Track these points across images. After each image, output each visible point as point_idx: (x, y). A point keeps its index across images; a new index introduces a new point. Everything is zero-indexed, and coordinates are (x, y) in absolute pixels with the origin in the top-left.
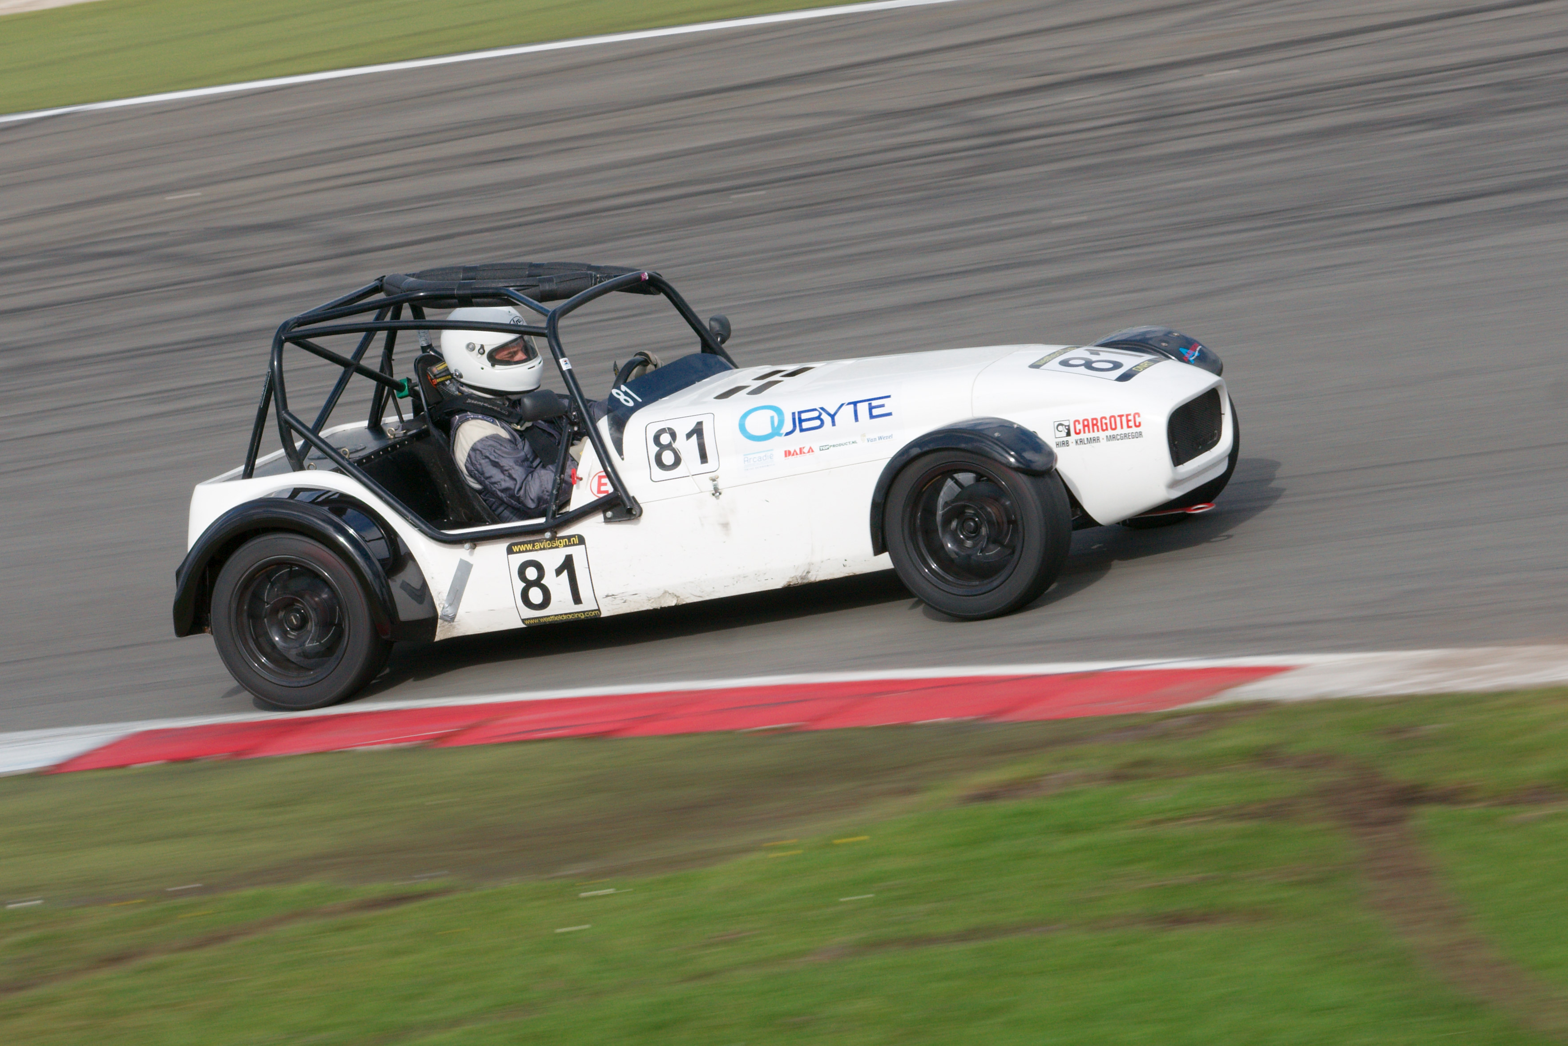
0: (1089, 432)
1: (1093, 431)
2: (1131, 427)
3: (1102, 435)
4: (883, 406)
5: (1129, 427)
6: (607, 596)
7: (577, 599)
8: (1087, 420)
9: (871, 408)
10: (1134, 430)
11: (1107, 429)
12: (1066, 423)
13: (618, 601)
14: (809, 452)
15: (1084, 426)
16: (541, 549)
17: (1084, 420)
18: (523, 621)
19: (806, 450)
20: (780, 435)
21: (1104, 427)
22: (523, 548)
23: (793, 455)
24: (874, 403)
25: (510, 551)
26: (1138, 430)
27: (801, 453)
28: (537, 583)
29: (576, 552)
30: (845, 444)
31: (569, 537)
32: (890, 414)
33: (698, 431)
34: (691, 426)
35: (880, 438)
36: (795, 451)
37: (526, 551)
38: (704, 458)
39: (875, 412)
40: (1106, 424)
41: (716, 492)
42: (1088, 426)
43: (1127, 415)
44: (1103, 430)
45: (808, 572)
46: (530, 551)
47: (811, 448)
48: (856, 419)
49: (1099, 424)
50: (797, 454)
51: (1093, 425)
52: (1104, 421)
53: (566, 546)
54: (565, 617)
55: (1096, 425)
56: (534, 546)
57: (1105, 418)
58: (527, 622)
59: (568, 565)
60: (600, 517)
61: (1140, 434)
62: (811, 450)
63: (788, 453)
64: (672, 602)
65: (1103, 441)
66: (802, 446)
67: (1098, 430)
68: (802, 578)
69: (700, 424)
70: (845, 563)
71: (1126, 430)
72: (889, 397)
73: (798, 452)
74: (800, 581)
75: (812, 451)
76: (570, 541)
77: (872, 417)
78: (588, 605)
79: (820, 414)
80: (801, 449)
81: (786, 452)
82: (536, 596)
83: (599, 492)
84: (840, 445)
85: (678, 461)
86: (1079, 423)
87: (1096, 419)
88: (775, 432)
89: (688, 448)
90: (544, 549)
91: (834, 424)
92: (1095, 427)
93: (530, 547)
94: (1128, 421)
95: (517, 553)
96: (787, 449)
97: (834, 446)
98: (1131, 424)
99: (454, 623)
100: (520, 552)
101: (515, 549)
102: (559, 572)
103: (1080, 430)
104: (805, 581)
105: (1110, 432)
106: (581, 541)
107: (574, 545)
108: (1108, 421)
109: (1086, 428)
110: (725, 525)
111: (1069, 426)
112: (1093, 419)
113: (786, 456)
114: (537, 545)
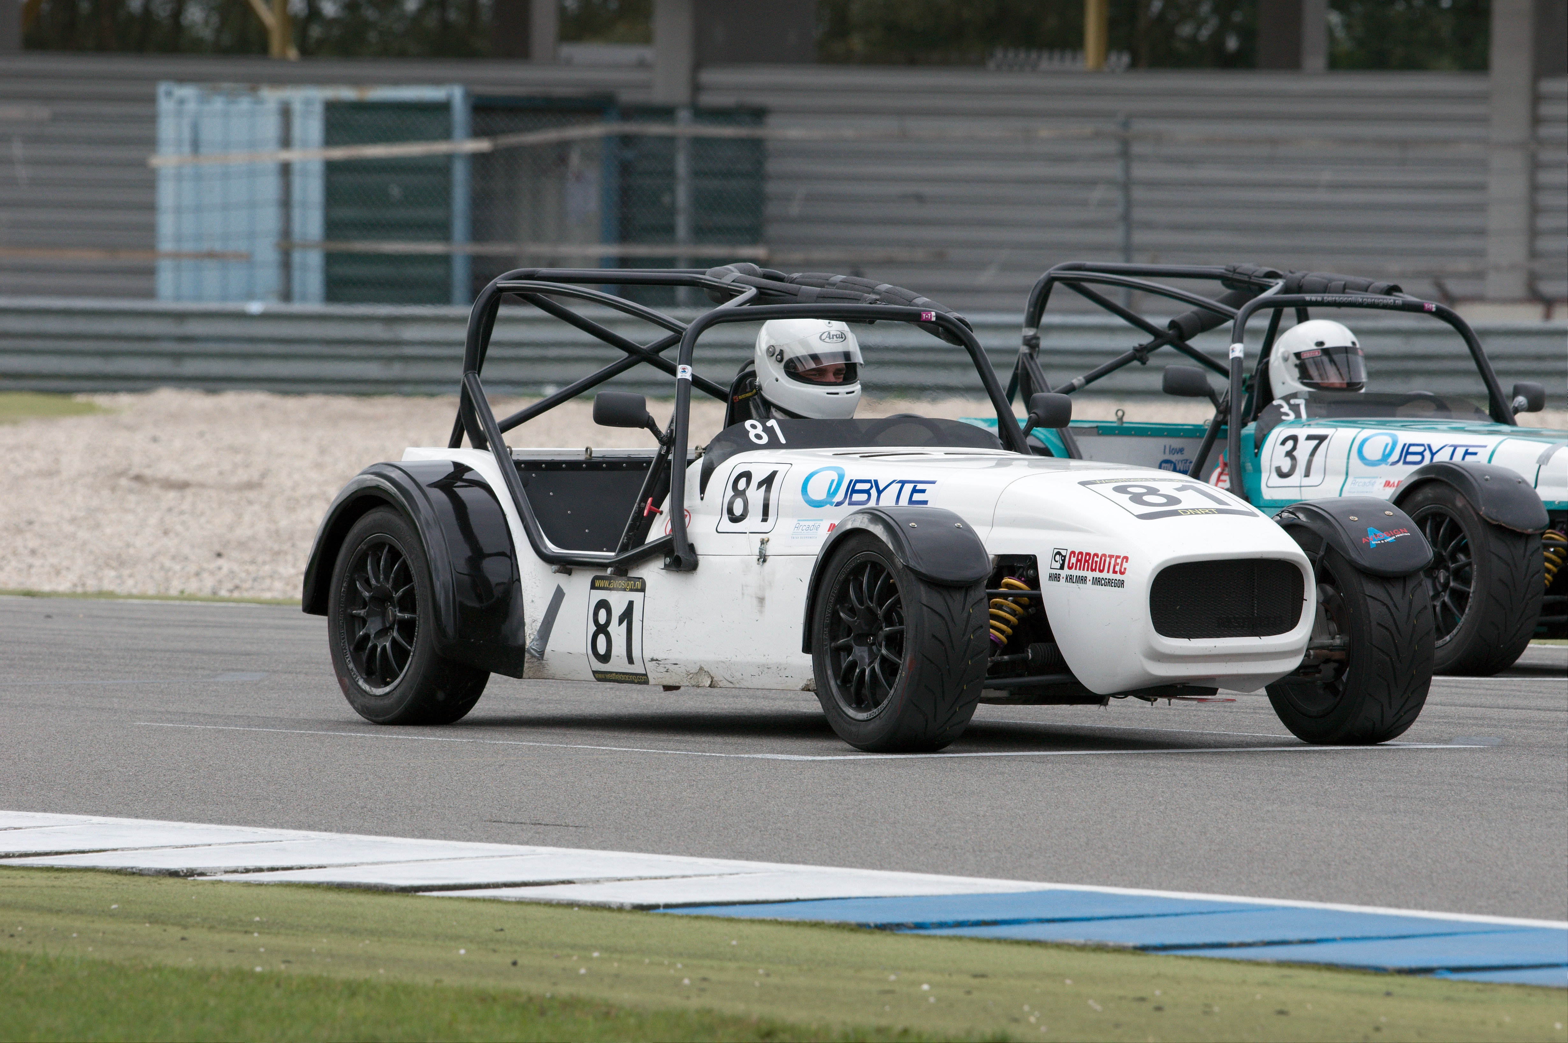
0: (1080, 568)
1: (1084, 569)
3: (1090, 575)
4: (924, 491)
6: (652, 659)
7: (630, 658)
8: (1082, 554)
9: (912, 491)
10: (1118, 576)
12: (1064, 554)
13: (661, 668)
15: (1078, 560)
16: (615, 589)
17: (1079, 553)
18: (594, 673)
20: (832, 504)
21: (1094, 566)
22: (602, 583)
24: (918, 486)
25: (592, 585)
26: (1123, 578)
28: (605, 628)
29: (637, 599)
31: (636, 580)
32: (925, 503)
33: (769, 481)
34: (766, 474)
37: (604, 588)
38: (765, 515)
39: (914, 497)
40: (1096, 562)
41: (763, 558)
42: (1081, 561)
43: (1117, 557)
44: (1092, 570)
46: (607, 588)
48: (897, 502)
49: (1090, 562)
51: (1086, 561)
52: (1096, 559)
53: (631, 589)
54: (623, 677)
55: (1088, 561)
57: (1098, 555)
58: (596, 675)
59: (629, 613)
60: (661, 561)
61: (1121, 584)
63: (832, 528)
65: (1089, 583)
67: (1088, 569)
69: (772, 474)
71: (1111, 576)
72: (934, 482)
76: (635, 585)
77: (909, 502)
78: (637, 664)
79: (871, 488)
81: (831, 526)
82: (602, 644)
85: (744, 513)
86: (1075, 556)
87: (1090, 555)
88: (829, 499)
89: (756, 499)
91: (877, 503)
92: (1086, 564)
93: (608, 584)
94: (1116, 564)
96: (833, 523)
98: (1118, 568)
99: (543, 662)
100: (599, 588)
102: (621, 619)
103: (1073, 564)
105: (1097, 574)
106: (643, 586)
107: (637, 590)
108: (1098, 560)
109: (1079, 564)
111: (1065, 557)
112: (1087, 554)
113: (829, 530)
114: (612, 583)
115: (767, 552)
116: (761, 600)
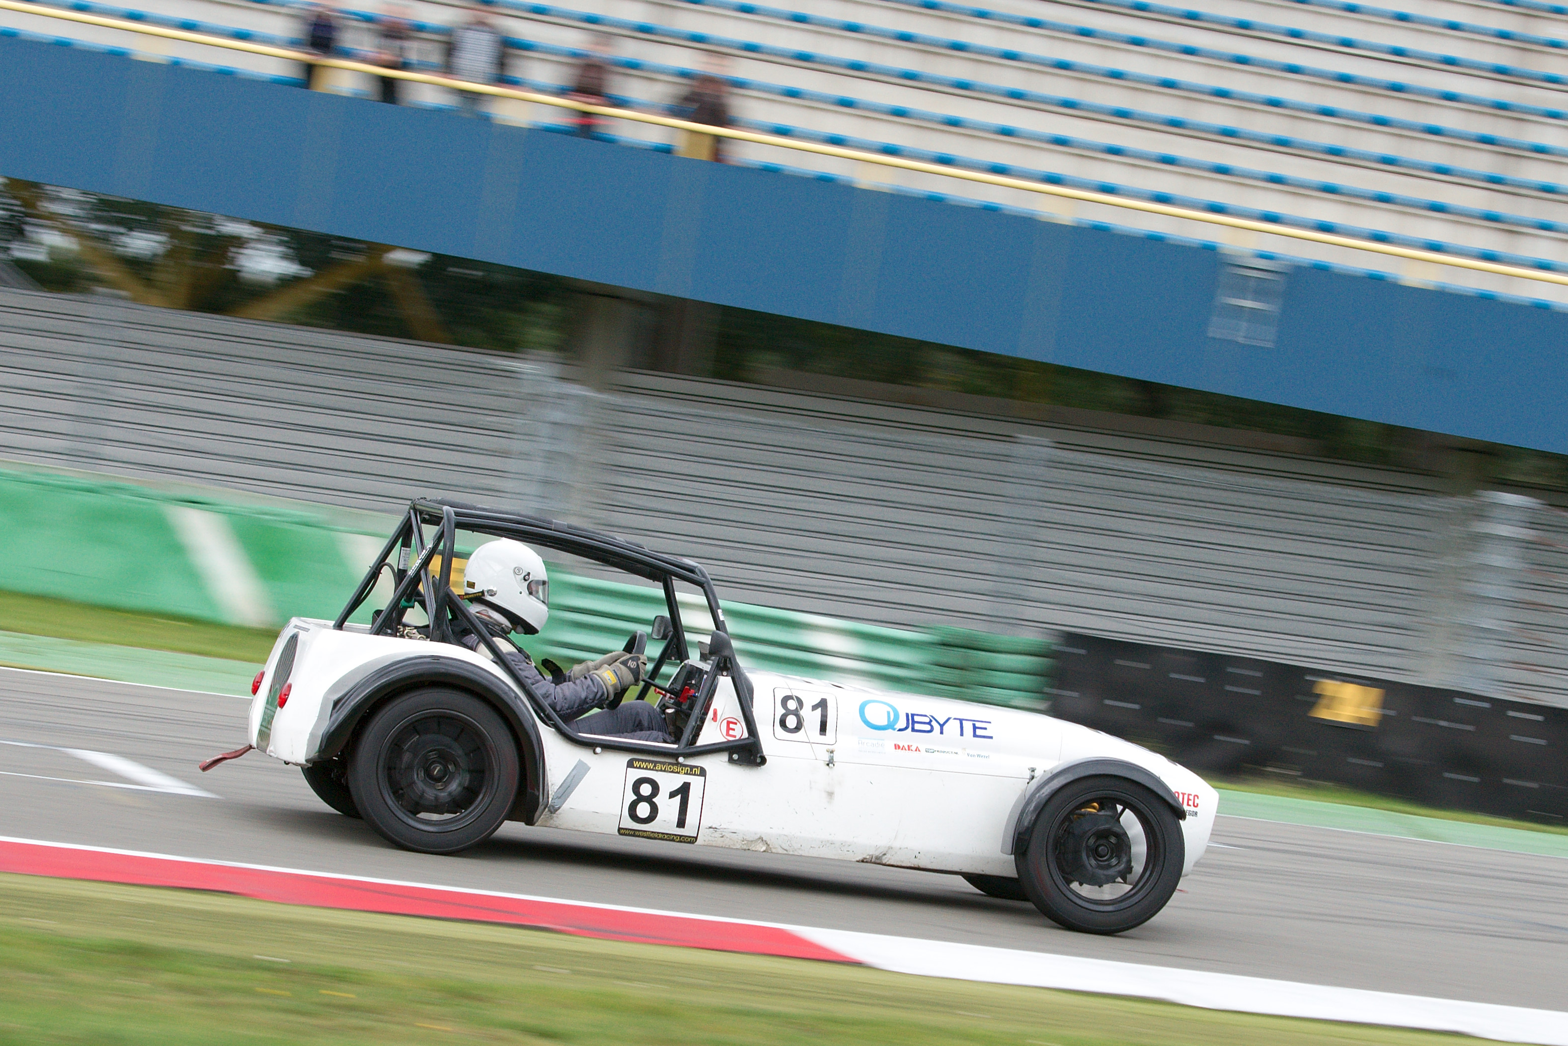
2: (1190, 805)
4: (985, 729)
6: (710, 828)
7: (681, 823)
9: (975, 728)
10: (1192, 808)
13: (717, 835)
14: (916, 750)
16: (661, 770)
18: (620, 829)
19: (914, 748)
20: (894, 729)
22: (644, 765)
23: (902, 749)
25: (630, 764)
26: (1195, 809)
27: (909, 749)
28: (649, 799)
29: (696, 782)
30: (948, 752)
31: (692, 767)
32: (991, 738)
33: (822, 704)
34: (817, 701)
35: (978, 756)
36: (904, 746)
37: (646, 769)
38: (824, 730)
39: (979, 732)
41: (830, 763)
43: (1189, 795)
45: (885, 854)
46: (650, 769)
48: (962, 734)
50: (905, 750)
53: (687, 774)
54: (660, 836)
56: (655, 766)
58: (622, 831)
59: (684, 791)
60: (724, 757)
61: (1196, 814)
62: (917, 749)
63: (897, 747)
64: (762, 848)
66: (910, 744)
68: (877, 858)
69: (826, 700)
72: (990, 722)
73: (907, 748)
74: (874, 860)
75: (919, 751)
76: (691, 770)
77: (975, 735)
78: (689, 830)
79: (931, 721)
80: (908, 746)
81: (895, 745)
82: (643, 810)
83: (728, 734)
84: (944, 752)
85: (798, 728)
88: (890, 726)
89: (812, 719)
90: (665, 771)
91: (942, 733)
93: (651, 766)
94: (1189, 800)
95: (636, 768)
96: (897, 743)
97: (938, 751)
98: (1191, 803)
100: (640, 768)
101: (636, 764)
102: (672, 795)
106: (703, 773)
107: (695, 775)
114: (659, 767)
115: (835, 760)
116: (831, 794)
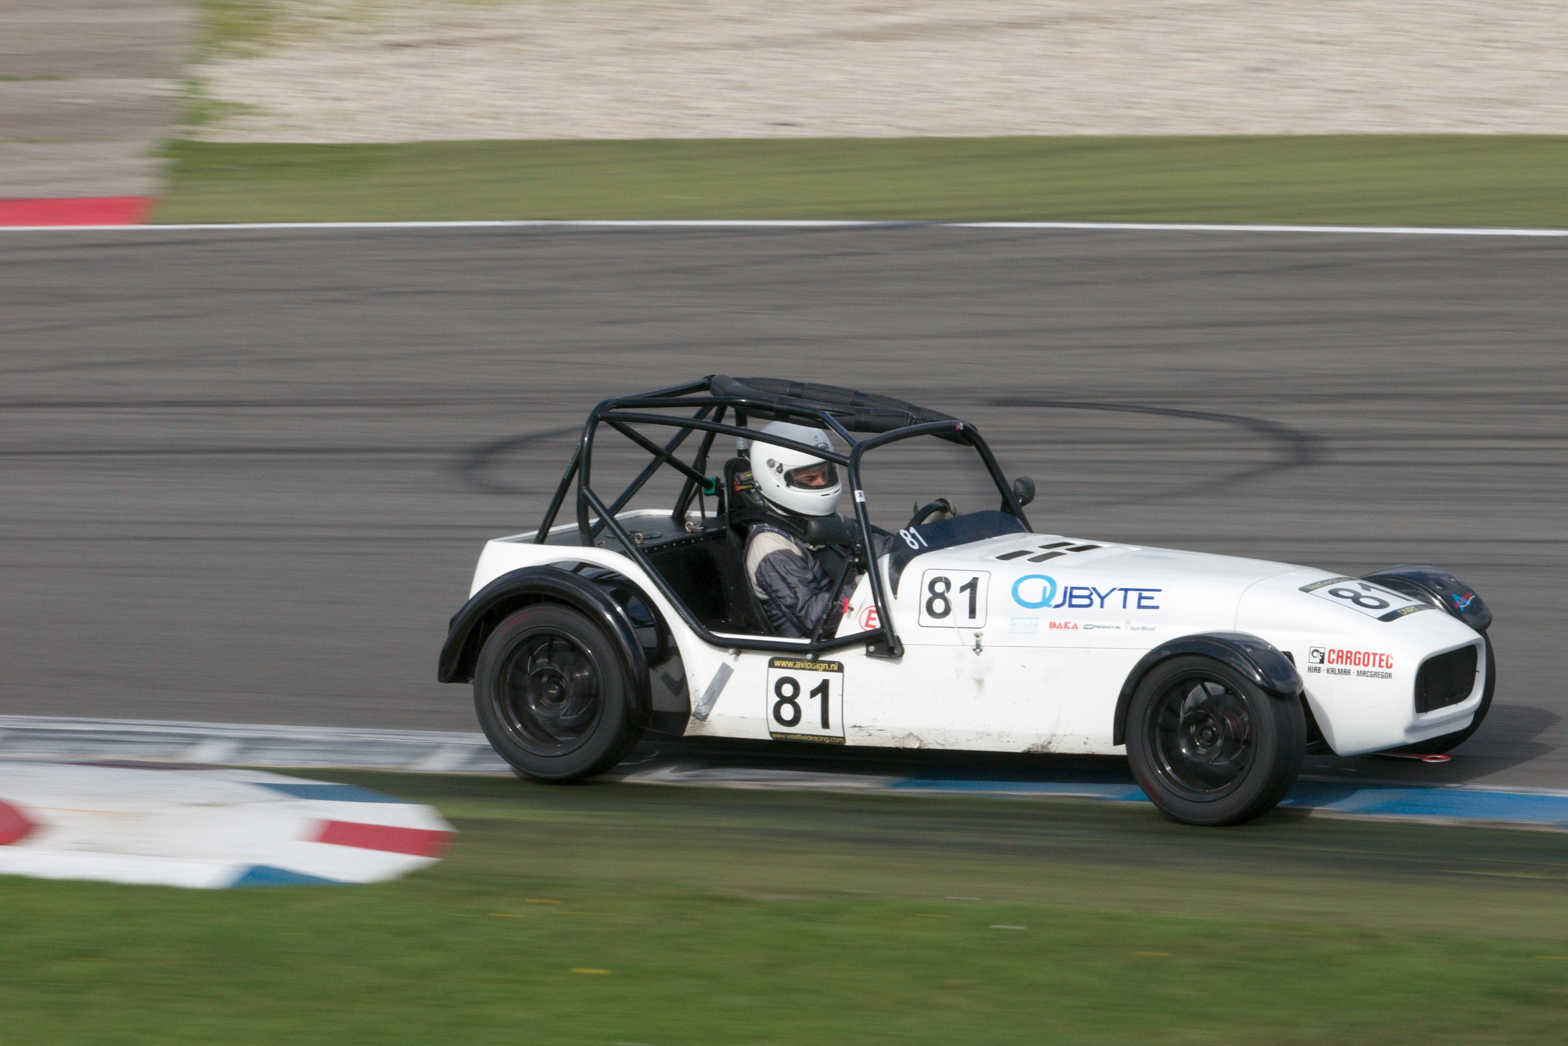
0: (1342, 663)
1: (1346, 663)
2: (1382, 667)
3: (1354, 668)
4: (1152, 598)
5: (1380, 666)
6: (855, 726)
7: (825, 724)
8: (1342, 651)
9: (1141, 598)
10: (1385, 670)
11: (1359, 664)
12: (1322, 651)
13: (863, 733)
14: (1073, 628)
15: (1338, 657)
16: (801, 669)
17: (1339, 651)
18: (771, 733)
19: (1070, 626)
20: (1049, 606)
21: (1357, 662)
22: (784, 664)
23: (1057, 628)
24: (1145, 594)
25: (771, 664)
26: (1388, 671)
27: (1065, 627)
28: (791, 700)
29: (834, 678)
30: (1109, 627)
31: (830, 663)
32: (1157, 607)
33: (972, 586)
34: (967, 580)
35: (1143, 628)
36: (1060, 624)
37: (787, 668)
38: (972, 613)
39: (1144, 602)
40: (1359, 659)
41: (978, 648)
42: (1342, 657)
43: (1381, 655)
44: (1355, 664)
45: (1050, 743)
46: (790, 668)
47: (1075, 624)
48: (1125, 606)
49: (1353, 658)
50: (1061, 628)
51: (1347, 657)
52: (1358, 655)
53: (825, 670)
54: (811, 738)
55: (1350, 658)
56: (794, 665)
57: (1360, 653)
58: (774, 736)
59: (823, 689)
60: (862, 650)
61: (1389, 676)
62: (1075, 627)
63: (1053, 625)
64: (915, 745)
65: (1353, 675)
66: (1067, 621)
67: (1351, 664)
68: (1043, 747)
69: (975, 580)
70: (1086, 741)
71: (1377, 669)
72: (1160, 590)
73: (1063, 625)
74: (1040, 750)
75: (1077, 628)
76: (829, 667)
77: (1140, 606)
78: (834, 731)
79: (1091, 594)
80: (1066, 624)
81: (1051, 623)
82: (787, 712)
83: (867, 625)
84: (1104, 627)
85: (947, 611)
86: (1334, 653)
87: (1351, 653)
88: (1045, 602)
89: (959, 600)
90: (804, 669)
91: (1102, 606)
92: (1349, 660)
93: (791, 664)
94: (1381, 660)
95: (777, 667)
96: (1053, 621)
97: (1098, 627)
98: (1383, 664)
99: (705, 723)
100: (781, 667)
101: (777, 663)
102: (813, 694)
103: (1333, 660)
104: (1046, 751)
105: (1361, 668)
106: (840, 668)
107: (833, 671)
108: (1362, 657)
109: (1340, 659)
110: (980, 682)
111: (1324, 654)
112: (1348, 652)
113: (1050, 627)
114: (799, 664)
115: (982, 644)
